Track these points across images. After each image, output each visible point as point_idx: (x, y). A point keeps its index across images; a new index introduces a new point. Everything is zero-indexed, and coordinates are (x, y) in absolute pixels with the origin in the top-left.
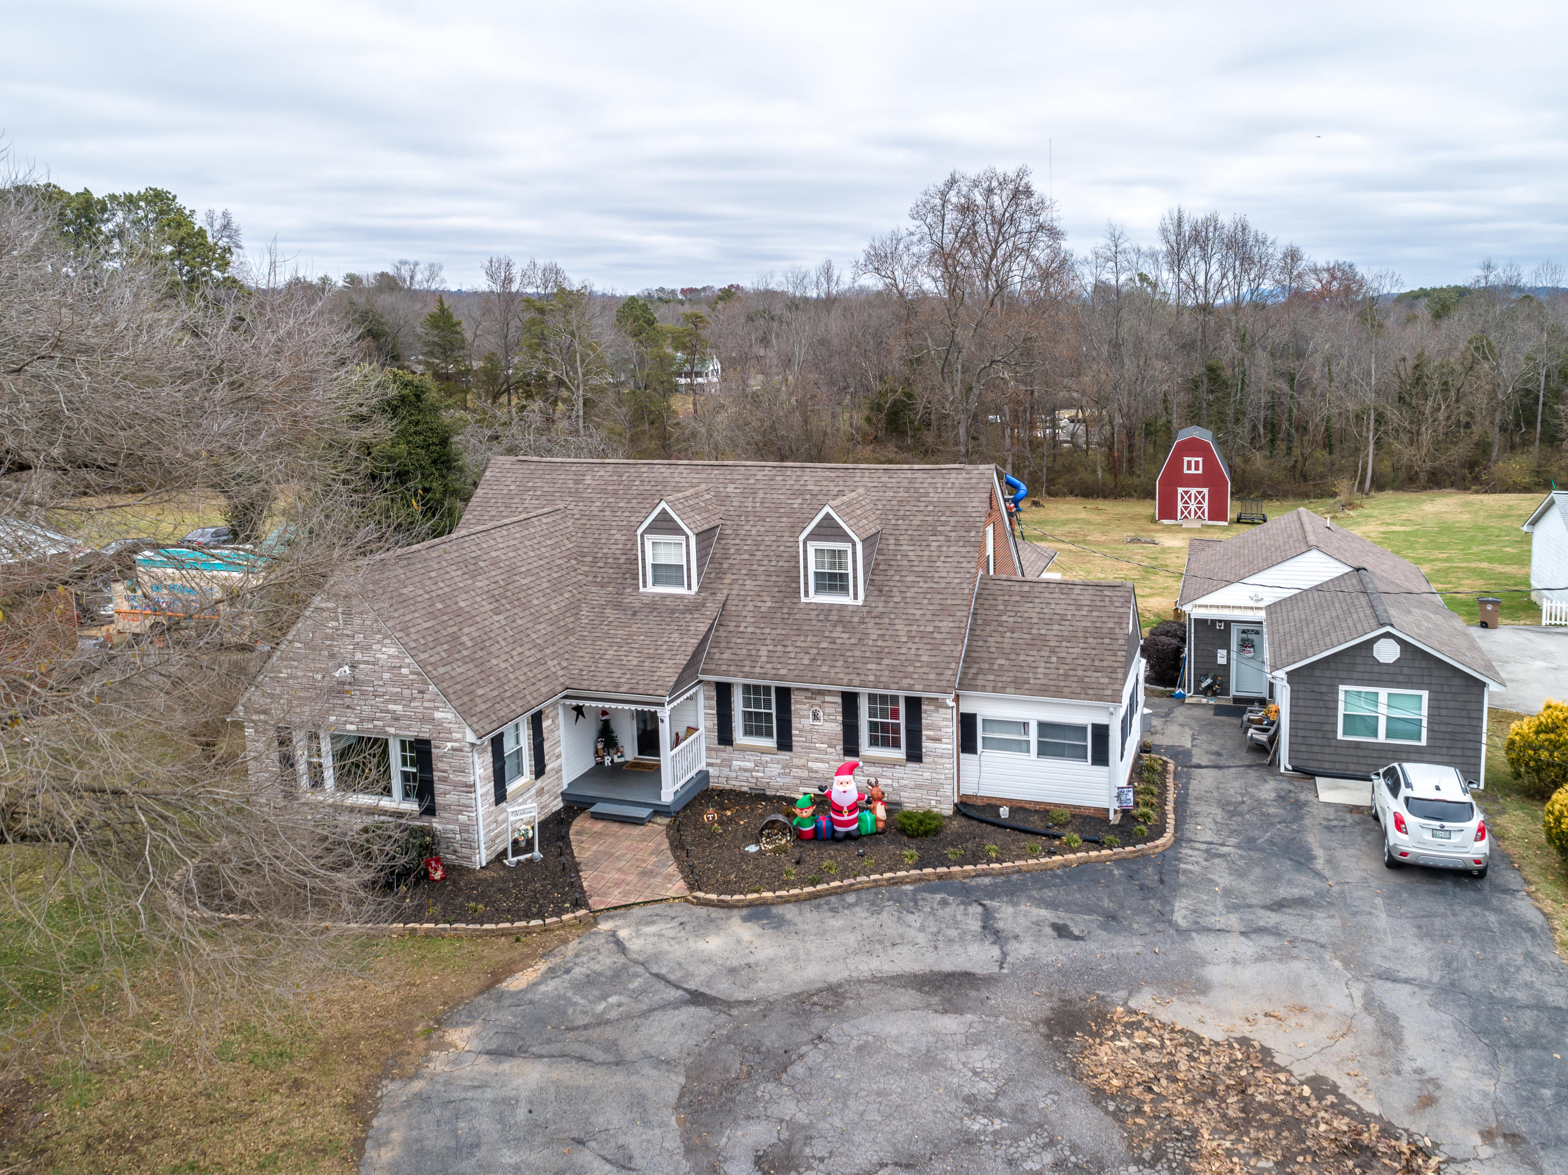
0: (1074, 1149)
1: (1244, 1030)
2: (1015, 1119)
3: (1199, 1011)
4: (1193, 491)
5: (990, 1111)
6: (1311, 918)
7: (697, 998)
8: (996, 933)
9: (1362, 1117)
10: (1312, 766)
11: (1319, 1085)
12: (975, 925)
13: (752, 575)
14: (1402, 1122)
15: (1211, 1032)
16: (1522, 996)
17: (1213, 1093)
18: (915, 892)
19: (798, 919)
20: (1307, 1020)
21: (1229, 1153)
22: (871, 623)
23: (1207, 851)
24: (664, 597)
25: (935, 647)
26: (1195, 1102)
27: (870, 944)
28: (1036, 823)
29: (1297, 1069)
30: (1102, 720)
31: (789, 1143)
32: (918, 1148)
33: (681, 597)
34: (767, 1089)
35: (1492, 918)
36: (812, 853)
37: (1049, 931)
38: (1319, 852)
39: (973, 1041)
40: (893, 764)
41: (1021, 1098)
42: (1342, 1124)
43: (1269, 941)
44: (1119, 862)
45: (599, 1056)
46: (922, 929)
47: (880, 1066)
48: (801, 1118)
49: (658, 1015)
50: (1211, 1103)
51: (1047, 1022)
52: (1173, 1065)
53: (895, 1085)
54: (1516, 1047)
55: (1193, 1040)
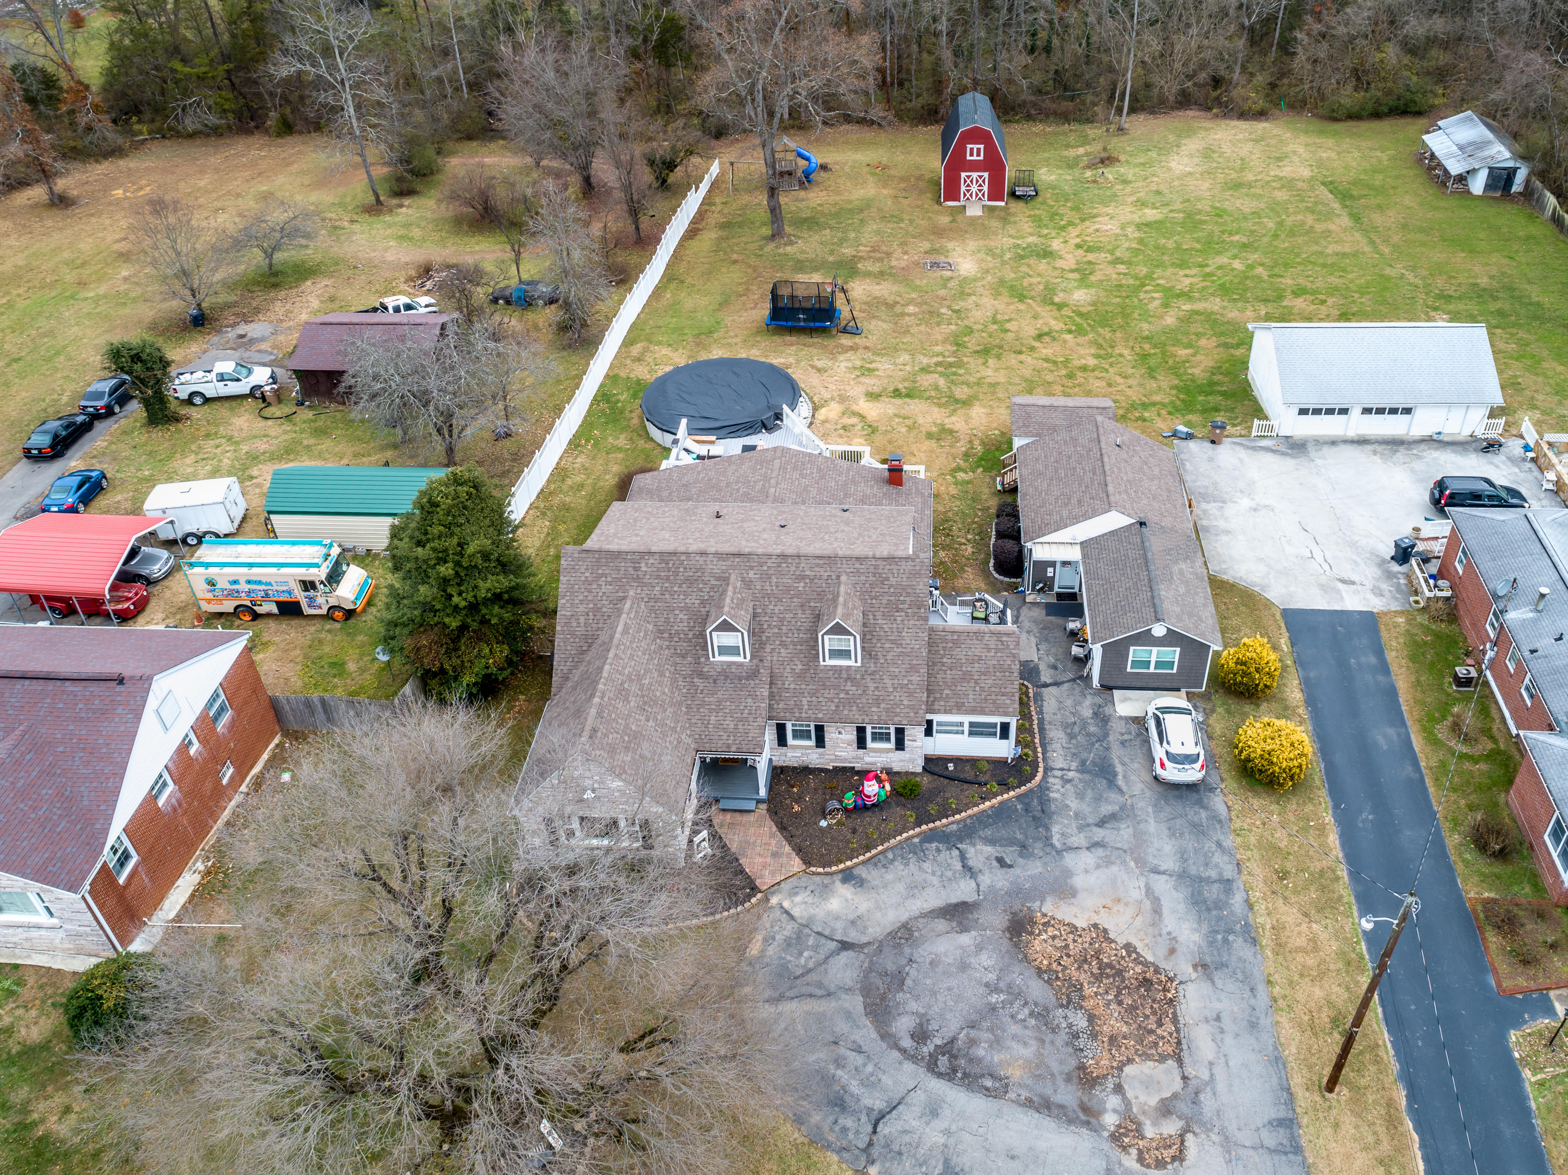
0: (1036, 1004)
1: (1096, 919)
2: (1009, 993)
3: (1074, 910)
4: (975, 175)
5: (997, 990)
6: (1118, 829)
7: (845, 946)
8: (970, 869)
9: (1146, 964)
10: (1111, 684)
11: (1128, 947)
12: (958, 866)
13: (783, 644)
14: (1162, 965)
15: (1081, 923)
16: (1213, 874)
17: (1085, 961)
18: (921, 842)
19: (869, 878)
20: (1121, 907)
21: (1096, 994)
23: (1062, 778)
24: (730, 664)
26: (1079, 968)
27: (911, 890)
28: (969, 774)
29: (1119, 940)
30: (1005, 720)
31: (921, 1025)
32: (974, 1017)
33: (740, 665)
34: (900, 996)
35: (1204, 814)
36: (857, 821)
37: (995, 863)
38: (1119, 768)
39: (980, 948)
40: (888, 751)
41: (1008, 979)
42: (1139, 969)
43: (1100, 852)
44: (1018, 797)
45: (819, 992)
46: (933, 874)
47: (944, 973)
48: (922, 1010)
49: (831, 960)
50: (1086, 967)
51: (1008, 929)
52: (1067, 946)
53: (953, 982)
54: (1208, 910)
55: (1073, 929)
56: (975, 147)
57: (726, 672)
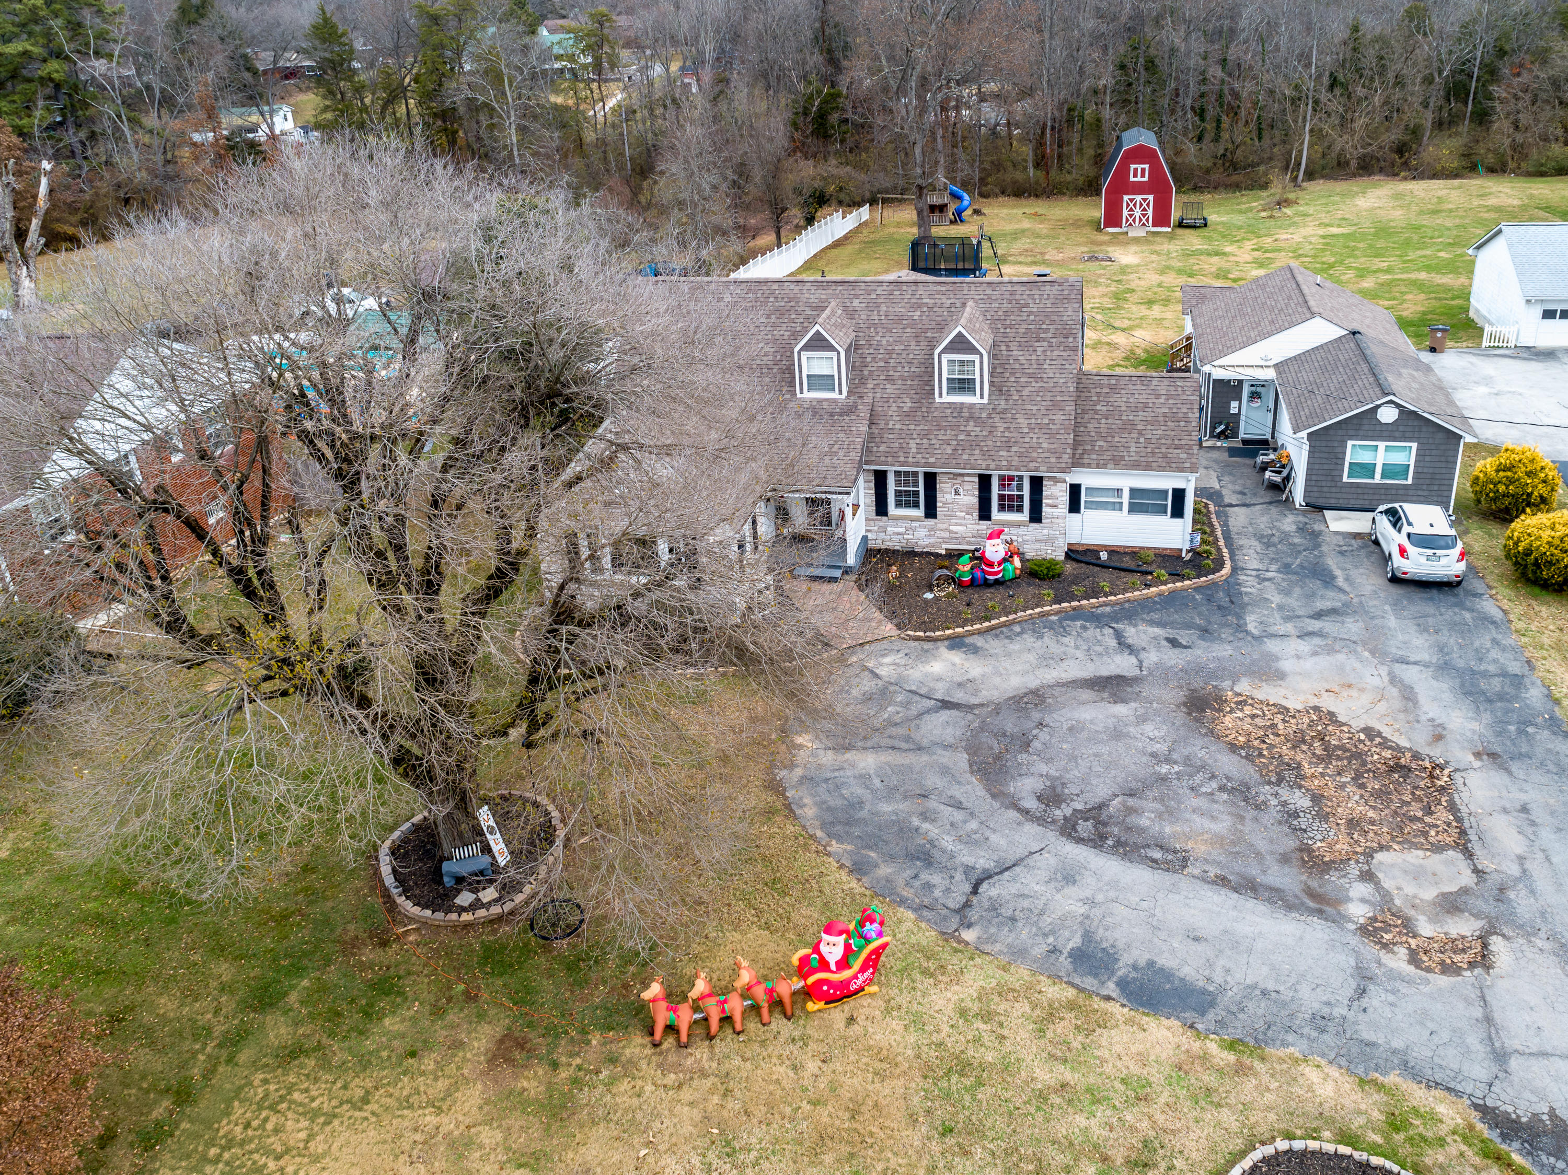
0: (1228, 779)
1: (1315, 702)
2: (1186, 765)
3: (1282, 692)
4: (1138, 198)
5: (1168, 760)
6: (1343, 623)
7: (946, 705)
8: (1129, 647)
9: (1398, 749)
10: (1321, 502)
11: (1368, 731)
12: (1113, 643)
13: (890, 379)
14: (1424, 750)
15: (1293, 704)
16: (1492, 668)
17: (1304, 741)
18: (1060, 620)
19: (987, 646)
20: (1354, 693)
21: (1323, 775)
22: (997, 418)
23: (1258, 576)
24: (820, 401)
25: (1052, 436)
26: (1294, 747)
27: (1046, 659)
28: (1128, 562)
29: (1354, 724)
30: (1180, 485)
31: (1053, 788)
32: (1133, 785)
33: (835, 401)
34: (1022, 757)
35: (1467, 615)
36: (975, 596)
37: (1164, 643)
38: (1338, 572)
39: (1142, 720)
40: (1019, 525)
41: (1186, 752)
42: (1387, 754)
43: (1317, 641)
44: (1198, 589)
45: (904, 745)
46: (1077, 647)
47: (1089, 739)
48: (1053, 773)
49: (926, 717)
50: (1304, 747)
51: (1185, 704)
52: (1274, 726)
53: (1104, 749)
54: (1490, 701)
55: (1283, 710)
56: (1139, 167)
57: (816, 409)
